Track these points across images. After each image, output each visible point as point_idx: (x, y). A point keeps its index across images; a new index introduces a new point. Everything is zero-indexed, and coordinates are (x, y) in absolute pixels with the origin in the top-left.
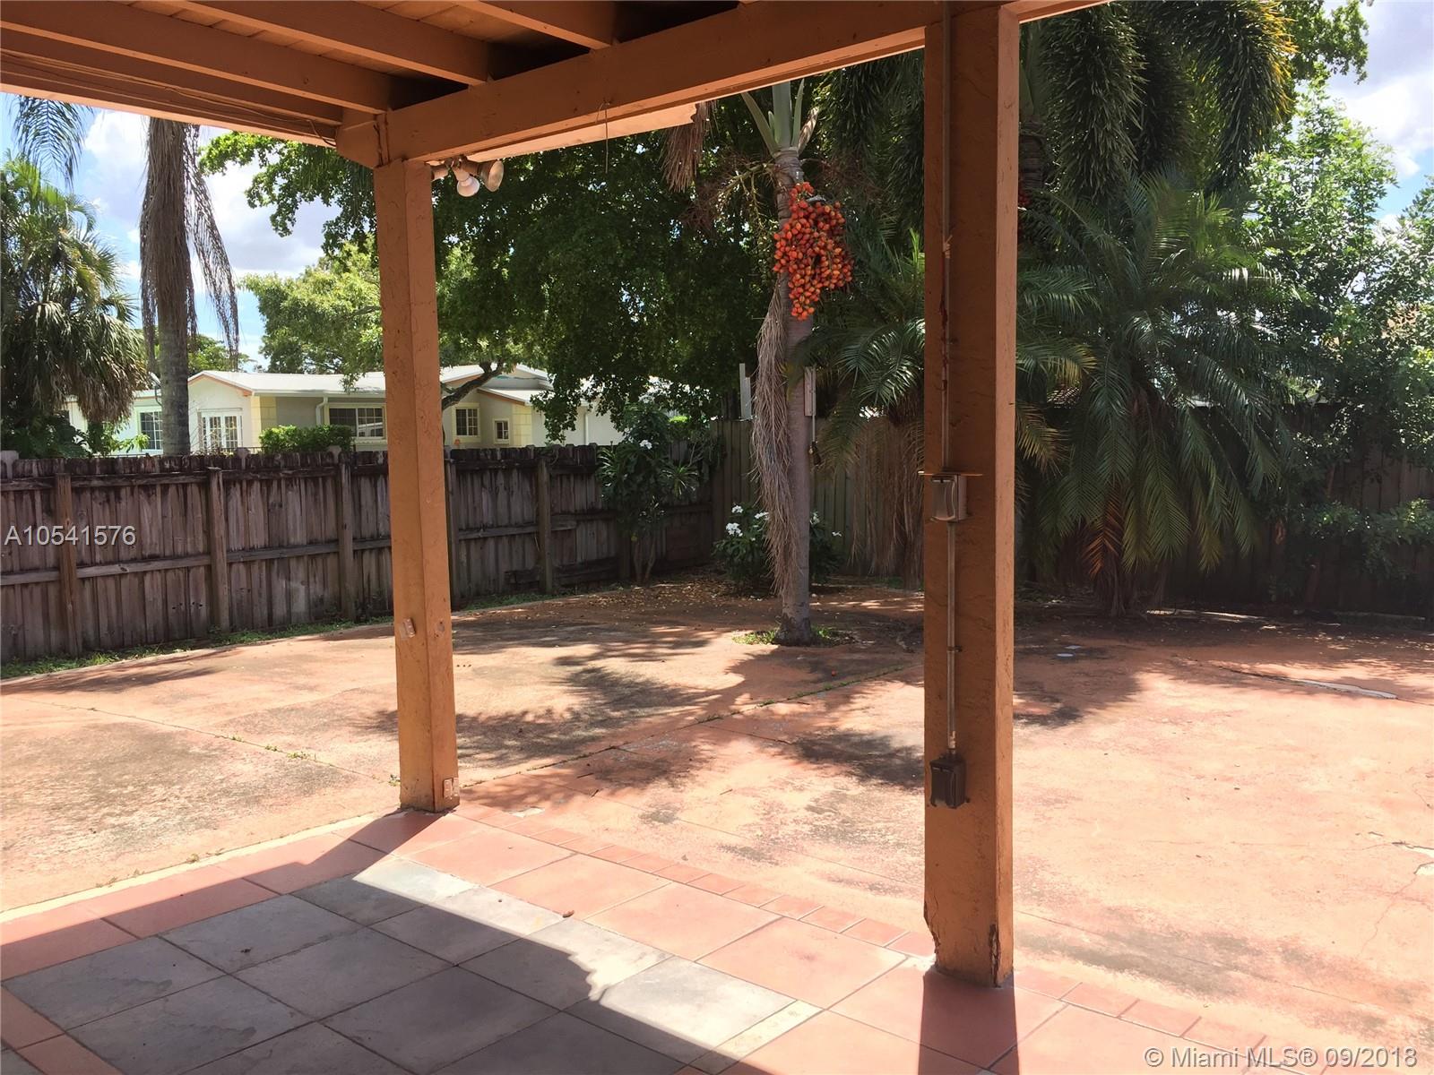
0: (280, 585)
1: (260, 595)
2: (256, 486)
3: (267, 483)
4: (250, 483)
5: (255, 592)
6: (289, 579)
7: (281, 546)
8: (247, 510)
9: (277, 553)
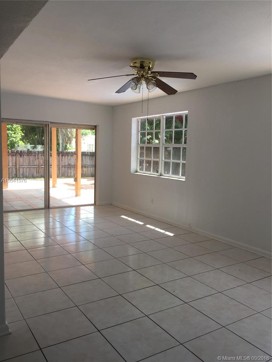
0: (69, 171)
1: (66, 172)
3: (69, 156)
4: (66, 156)
7: (70, 165)
8: (65, 159)
9: (69, 166)
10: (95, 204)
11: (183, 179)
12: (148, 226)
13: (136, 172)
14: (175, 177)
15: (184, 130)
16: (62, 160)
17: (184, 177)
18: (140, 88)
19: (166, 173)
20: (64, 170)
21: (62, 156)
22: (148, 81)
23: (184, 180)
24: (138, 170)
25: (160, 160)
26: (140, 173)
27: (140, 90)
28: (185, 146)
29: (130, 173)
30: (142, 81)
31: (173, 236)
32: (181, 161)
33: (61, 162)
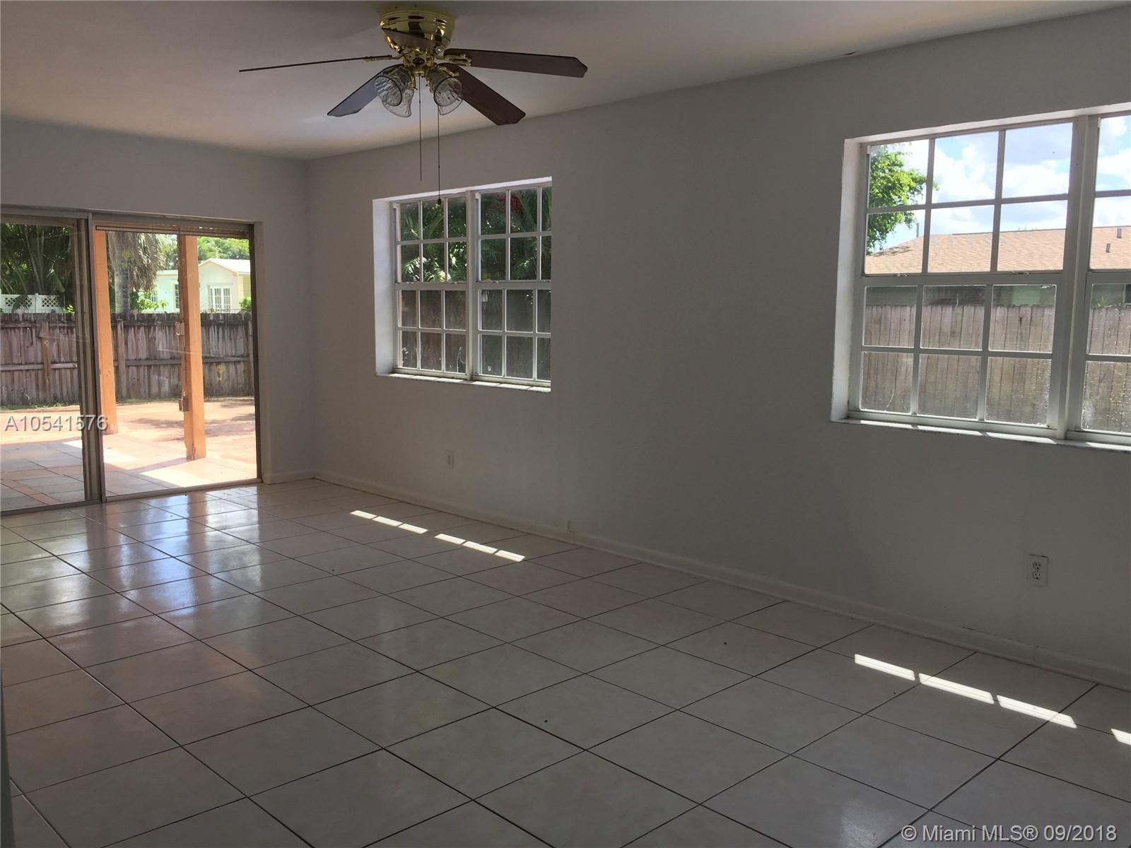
0: (155, 378)
1: (144, 382)
2: (142, 329)
3: (149, 327)
4: (139, 327)
5: (141, 380)
6: (159, 375)
7: (156, 359)
8: (137, 340)
9: (153, 362)
10: (259, 481)
11: (545, 387)
12: (442, 537)
13: (393, 372)
14: (518, 384)
15: (539, 235)
16: (126, 344)
17: (548, 382)
18: (410, 102)
19: (490, 370)
20: (135, 377)
21: (126, 328)
22: (436, 78)
23: (549, 390)
24: (400, 366)
25: (468, 332)
26: (407, 373)
27: (409, 108)
28: (546, 285)
29: (375, 374)
30: (417, 78)
31: (524, 560)
32: (536, 333)
33: (122, 349)
